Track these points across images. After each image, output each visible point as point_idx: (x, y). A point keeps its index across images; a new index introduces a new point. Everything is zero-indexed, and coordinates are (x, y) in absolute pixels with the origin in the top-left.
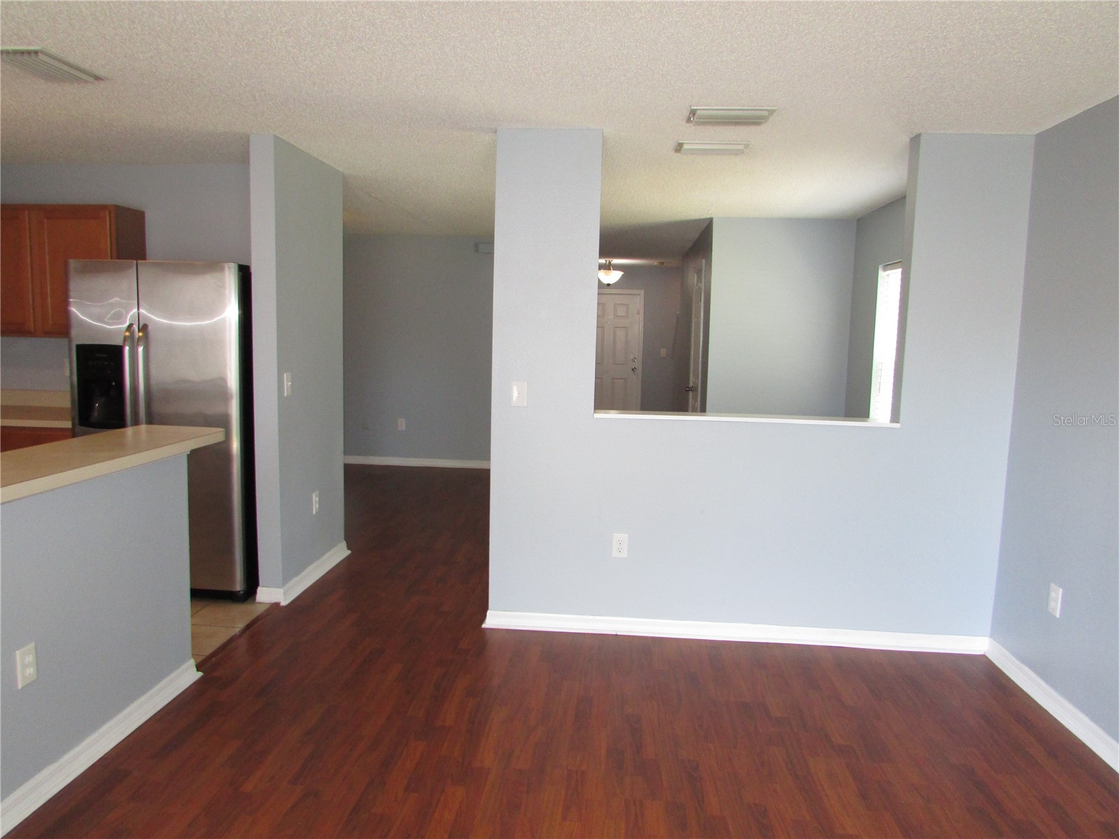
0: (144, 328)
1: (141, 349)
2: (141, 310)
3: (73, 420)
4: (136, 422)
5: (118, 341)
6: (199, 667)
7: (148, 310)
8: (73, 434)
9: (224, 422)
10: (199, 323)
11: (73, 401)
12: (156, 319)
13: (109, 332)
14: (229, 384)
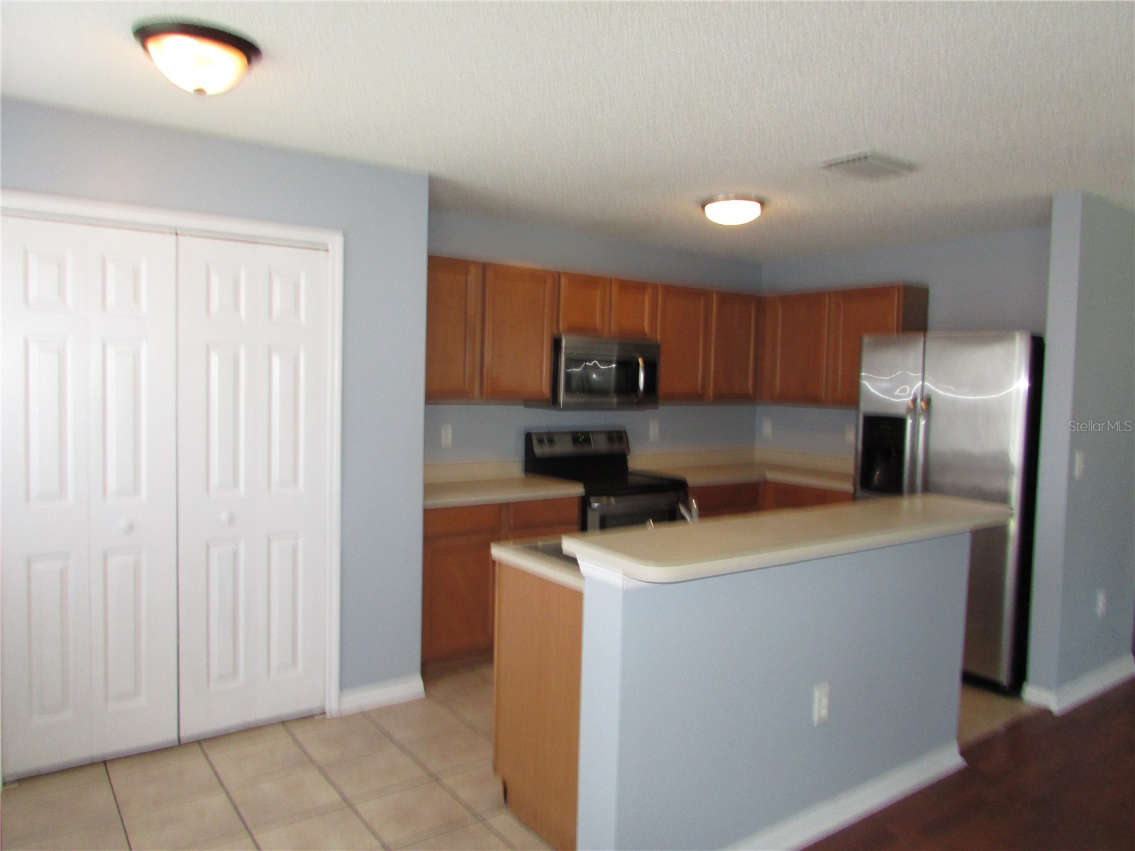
0: (928, 401)
1: (922, 423)
2: (926, 383)
3: (855, 485)
4: (912, 491)
5: (901, 411)
6: (964, 753)
7: (932, 383)
8: (853, 498)
9: (1003, 498)
10: (984, 397)
11: (856, 466)
12: (941, 392)
13: (894, 404)
14: (1011, 459)
